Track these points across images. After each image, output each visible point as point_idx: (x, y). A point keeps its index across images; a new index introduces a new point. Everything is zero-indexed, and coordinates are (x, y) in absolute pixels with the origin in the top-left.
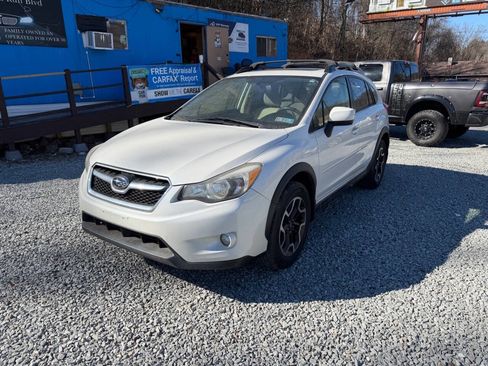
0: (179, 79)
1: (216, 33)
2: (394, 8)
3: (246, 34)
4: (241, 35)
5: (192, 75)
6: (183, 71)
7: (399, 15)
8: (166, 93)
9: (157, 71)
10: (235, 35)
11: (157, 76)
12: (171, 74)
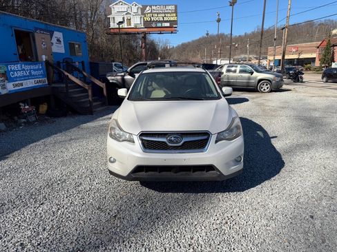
0: (30, 73)
1: (42, 38)
2: (126, 27)
3: (62, 40)
4: (58, 40)
5: (38, 70)
6: (32, 67)
7: (130, 30)
8: (22, 85)
9: (13, 67)
10: (54, 40)
11: (14, 71)
12: (24, 70)
